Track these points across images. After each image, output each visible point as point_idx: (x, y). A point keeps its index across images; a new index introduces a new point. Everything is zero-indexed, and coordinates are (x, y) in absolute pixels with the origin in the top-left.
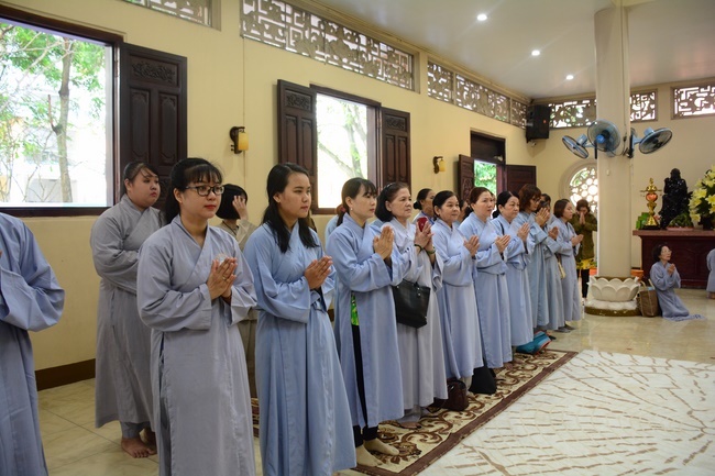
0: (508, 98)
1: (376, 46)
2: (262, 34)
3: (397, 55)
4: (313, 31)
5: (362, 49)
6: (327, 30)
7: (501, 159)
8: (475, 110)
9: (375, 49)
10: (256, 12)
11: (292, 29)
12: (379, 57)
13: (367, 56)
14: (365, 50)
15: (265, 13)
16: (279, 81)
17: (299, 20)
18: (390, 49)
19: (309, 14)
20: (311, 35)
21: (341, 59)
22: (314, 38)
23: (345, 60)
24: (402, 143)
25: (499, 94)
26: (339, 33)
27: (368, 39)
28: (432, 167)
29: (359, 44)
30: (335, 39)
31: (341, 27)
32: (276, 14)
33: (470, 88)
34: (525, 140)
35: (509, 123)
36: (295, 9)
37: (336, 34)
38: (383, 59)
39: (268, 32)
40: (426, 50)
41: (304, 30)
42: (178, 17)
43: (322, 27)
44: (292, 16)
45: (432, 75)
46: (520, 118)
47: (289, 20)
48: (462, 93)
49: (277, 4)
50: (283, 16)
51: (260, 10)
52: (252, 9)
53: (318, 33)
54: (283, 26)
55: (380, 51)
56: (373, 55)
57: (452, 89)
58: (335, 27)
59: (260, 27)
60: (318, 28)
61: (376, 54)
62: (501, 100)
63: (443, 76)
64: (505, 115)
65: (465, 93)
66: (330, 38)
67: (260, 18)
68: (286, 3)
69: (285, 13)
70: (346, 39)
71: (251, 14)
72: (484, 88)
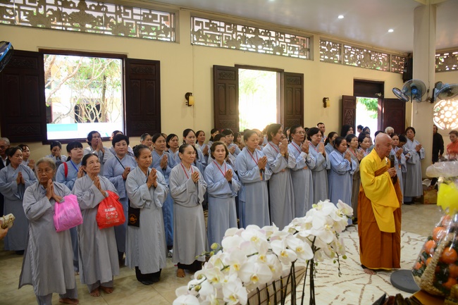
0: (389, 55)
1: (282, 36)
2: (206, 40)
3: (298, 39)
4: (238, 33)
5: (272, 39)
6: (248, 32)
7: (380, 95)
8: (359, 66)
9: (282, 38)
10: (203, 29)
11: (224, 34)
12: (285, 42)
13: (276, 42)
14: (274, 39)
15: (208, 28)
16: (214, 66)
17: (229, 29)
18: (292, 36)
19: (235, 25)
20: (237, 36)
21: (257, 47)
22: (239, 38)
23: (260, 47)
24: (298, 92)
25: (381, 53)
26: (256, 33)
27: (277, 32)
28: (322, 104)
29: (270, 36)
30: (254, 36)
31: (257, 29)
32: (214, 28)
33: (355, 52)
34: (402, 81)
35: (389, 71)
36: (226, 24)
37: (253, 33)
38: (287, 43)
39: (209, 39)
40: (318, 33)
41: (232, 34)
42: (157, 40)
43: (244, 30)
44: (225, 28)
45: (325, 48)
46: (399, 67)
47: (222, 30)
48: (349, 56)
49: (215, 22)
50: (218, 28)
51: (204, 28)
52: (200, 28)
53: (242, 34)
54: (218, 34)
55: (285, 38)
56: (280, 42)
57: (340, 54)
58: (253, 29)
59: (205, 37)
60: (242, 32)
61: (283, 40)
62: (382, 57)
63: (334, 47)
64: (386, 66)
65: (352, 56)
66: (249, 36)
67: (204, 32)
68: (220, 21)
69: (220, 27)
70: (261, 34)
71: (199, 30)
72: (367, 50)
